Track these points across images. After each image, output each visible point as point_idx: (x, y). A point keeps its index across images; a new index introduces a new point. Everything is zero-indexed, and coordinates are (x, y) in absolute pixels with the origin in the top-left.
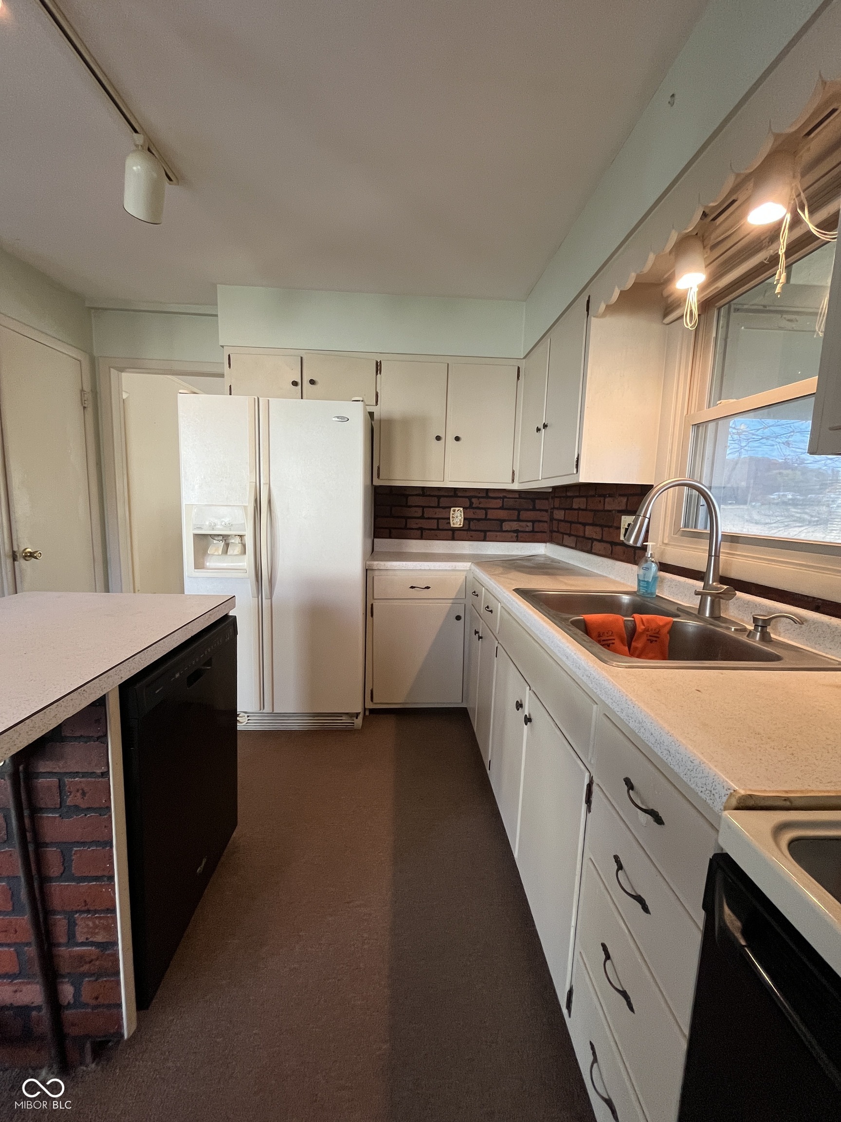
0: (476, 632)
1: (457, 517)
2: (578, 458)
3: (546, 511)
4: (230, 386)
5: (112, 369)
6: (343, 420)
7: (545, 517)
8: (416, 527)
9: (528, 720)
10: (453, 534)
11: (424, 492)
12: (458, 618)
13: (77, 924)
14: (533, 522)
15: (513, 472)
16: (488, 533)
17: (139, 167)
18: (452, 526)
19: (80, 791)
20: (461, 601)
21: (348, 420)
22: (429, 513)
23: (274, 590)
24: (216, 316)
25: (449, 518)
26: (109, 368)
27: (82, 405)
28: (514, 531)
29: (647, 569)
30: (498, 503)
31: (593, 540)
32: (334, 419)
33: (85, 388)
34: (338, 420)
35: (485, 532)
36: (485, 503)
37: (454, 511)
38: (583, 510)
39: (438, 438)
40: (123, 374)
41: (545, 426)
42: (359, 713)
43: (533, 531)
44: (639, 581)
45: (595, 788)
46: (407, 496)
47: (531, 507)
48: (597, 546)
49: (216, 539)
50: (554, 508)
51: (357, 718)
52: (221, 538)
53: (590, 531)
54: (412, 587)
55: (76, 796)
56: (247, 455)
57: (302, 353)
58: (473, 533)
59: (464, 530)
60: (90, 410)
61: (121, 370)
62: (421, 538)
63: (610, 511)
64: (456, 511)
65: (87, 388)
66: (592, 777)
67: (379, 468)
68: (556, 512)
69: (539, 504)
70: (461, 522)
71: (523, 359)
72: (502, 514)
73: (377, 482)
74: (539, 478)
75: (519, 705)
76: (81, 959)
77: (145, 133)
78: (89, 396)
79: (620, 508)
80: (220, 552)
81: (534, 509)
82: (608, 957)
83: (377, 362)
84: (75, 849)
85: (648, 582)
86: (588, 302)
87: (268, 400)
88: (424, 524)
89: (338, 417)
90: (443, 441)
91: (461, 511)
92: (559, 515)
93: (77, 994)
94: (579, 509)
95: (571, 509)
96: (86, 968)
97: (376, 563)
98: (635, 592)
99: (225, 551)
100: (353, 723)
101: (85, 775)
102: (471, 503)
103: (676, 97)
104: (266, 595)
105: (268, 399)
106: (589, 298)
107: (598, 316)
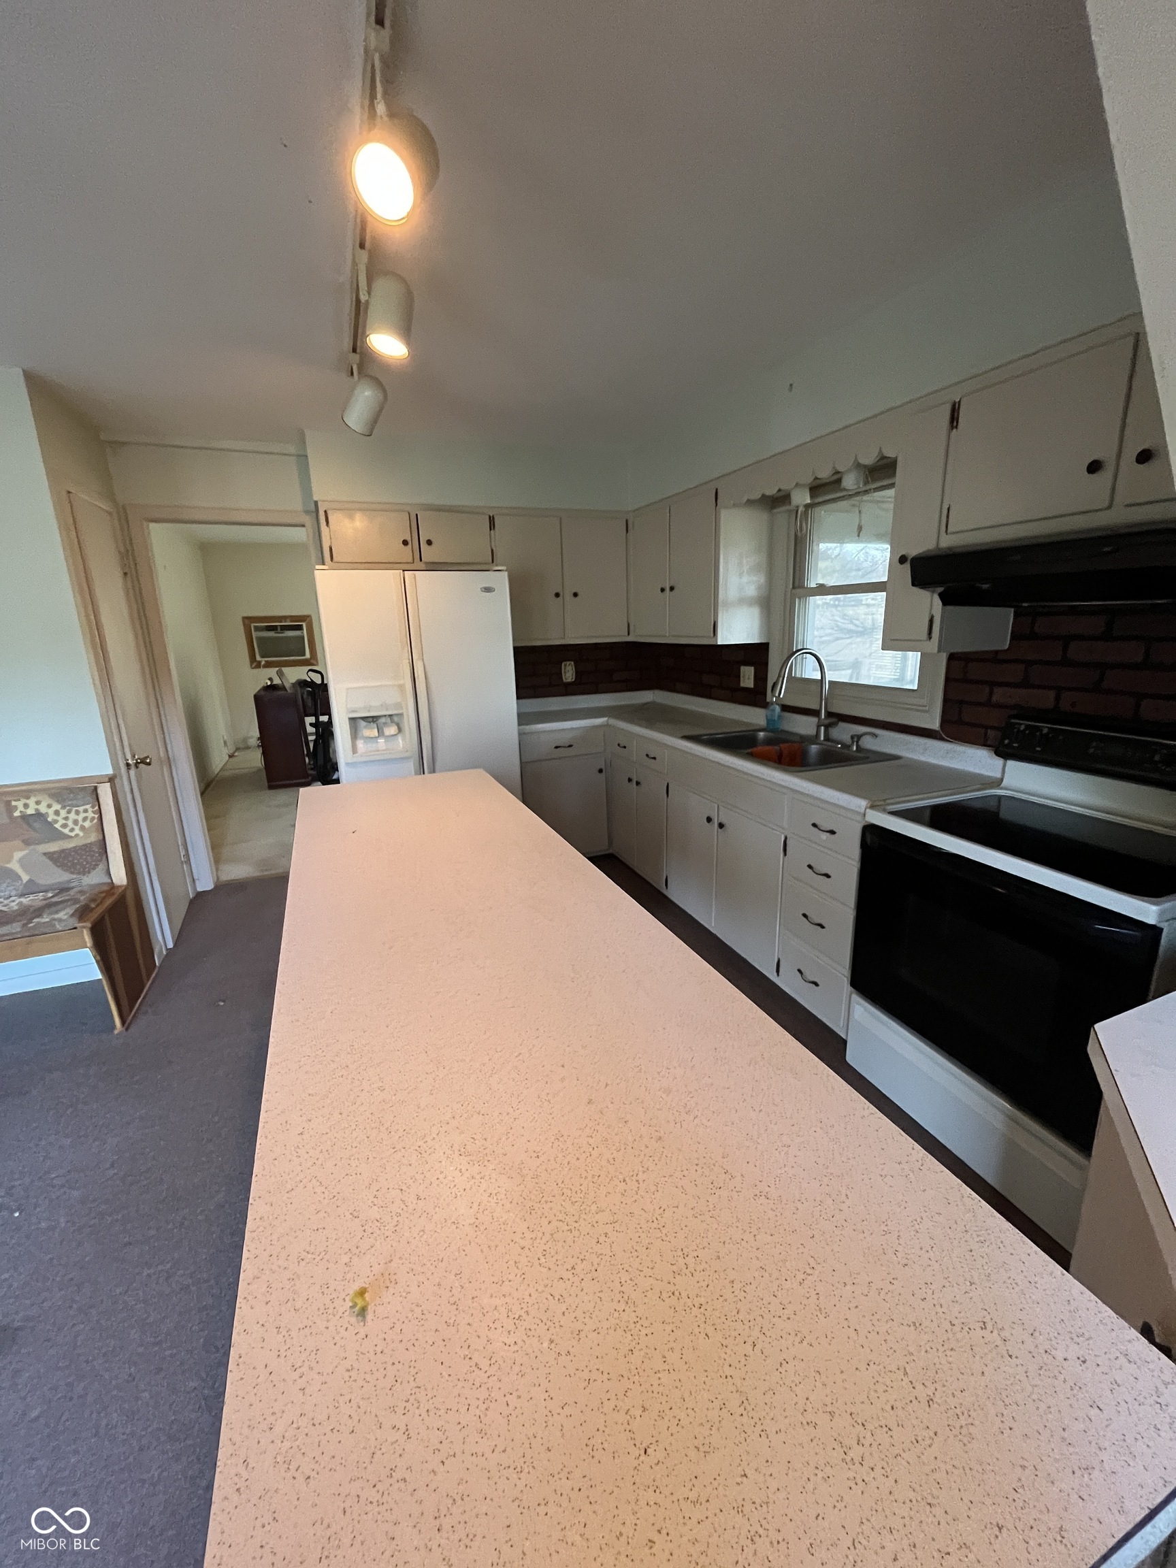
0: (630, 780)
1: (569, 672)
2: (715, 624)
4: (331, 548)
5: (141, 520)
6: (488, 591)
8: (528, 685)
9: (722, 826)
10: (567, 689)
12: (601, 771)
14: (641, 670)
15: (629, 626)
16: (600, 685)
18: (567, 681)
20: (603, 754)
21: (495, 590)
22: (540, 669)
25: (561, 673)
27: (123, 570)
28: (623, 681)
29: (774, 710)
30: (607, 654)
31: (712, 687)
32: (480, 590)
33: (121, 549)
34: (485, 591)
35: (597, 684)
36: (595, 656)
37: (565, 665)
38: (697, 659)
39: (557, 595)
41: (671, 588)
43: (641, 680)
44: (768, 720)
47: (637, 656)
48: (715, 692)
49: (368, 720)
53: (706, 679)
54: (556, 747)
57: (417, 509)
58: (588, 687)
59: (577, 684)
60: (129, 576)
63: (730, 663)
64: (568, 665)
66: (786, 837)
70: (572, 676)
71: (631, 513)
72: (612, 665)
74: (666, 635)
75: (710, 820)
79: (740, 662)
81: (641, 657)
83: (490, 517)
85: (774, 720)
86: (717, 495)
87: (414, 575)
88: (536, 681)
89: (483, 589)
90: (561, 597)
91: (572, 665)
92: (669, 662)
94: (692, 658)
95: (684, 657)
97: (525, 727)
98: (765, 728)
99: (380, 732)
102: (582, 656)
103: (795, 385)
106: (717, 489)
107: (726, 507)
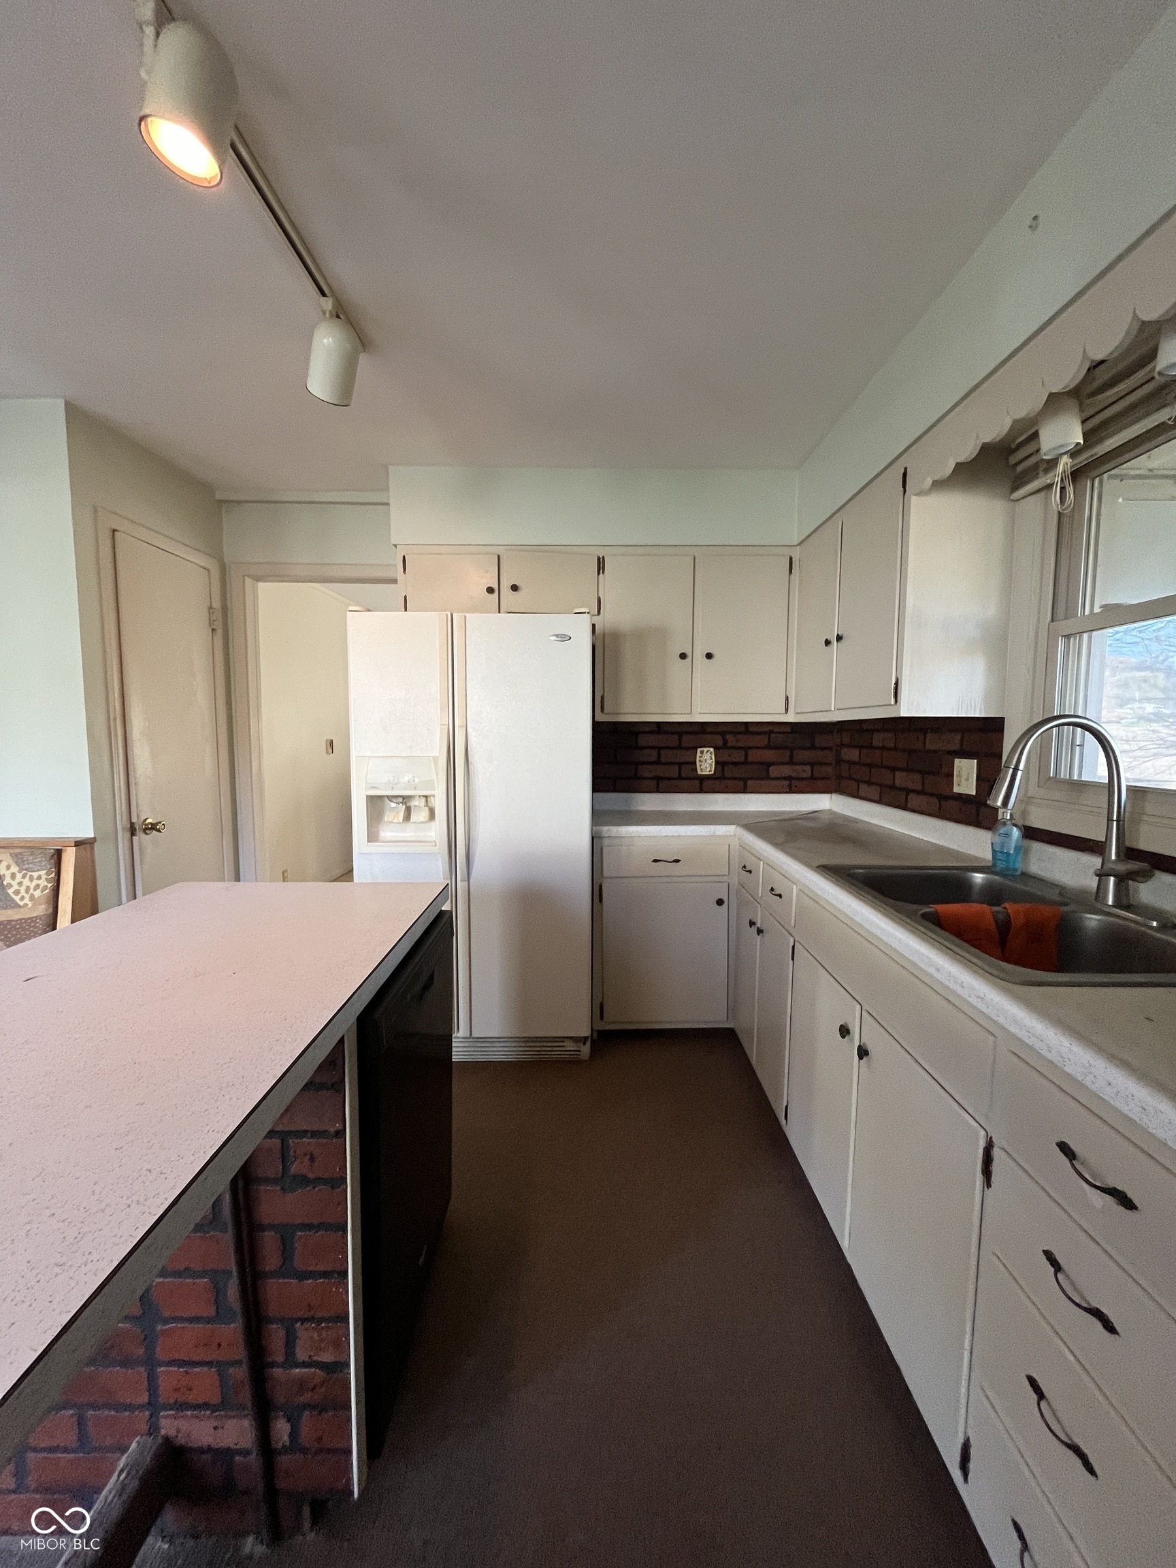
0: (752, 924)
1: (706, 761)
2: (897, 684)
3: (830, 749)
4: (405, 597)
5: (246, 578)
6: (565, 639)
7: (830, 757)
8: (650, 776)
9: (863, 1052)
10: (701, 784)
11: (660, 727)
12: (720, 902)
13: (297, 1337)
14: (812, 765)
15: (787, 698)
16: (749, 782)
17: (330, 339)
18: (699, 772)
19: (308, 1156)
20: (726, 878)
21: (570, 638)
22: (666, 756)
23: (472, 868)
24: (388, 504)
25: (696, 762)
26: (244, 576)
27: (210, 626)
28: (785, 778)
29: (1007, 835)
30: (763, 740)
31: (909, 791)
32: (551, 638)
33: (214, 605)
34: (557, 639)
35: (745, 780)
36: (744, 741)
37: (702, 752)
38: (889, 749)
39: (683, 656)
40: (261, 584)
41: (839, 638)
42: (588, 1037)
43: (812, 778)
44: (994, 851)
45: (996, 1152)
46: (637, 734)
47: (808, 745)
48: (914, 799)
49: (395, 801)
50: (842, 745)
51: (584, 1044)
52: (401, 800)
53: (901, 779)
54: (655, 861)
55: (302, 1163)
56: (435, 687)
57: (500, 550)
58: (729, 782)
59: (718, 778)
60: (219, 632)
61: (258, 579)
62: (658, 790)
63: (935, 752)
64: (705, 752)
65: (217, 604)
66: (991, 1138)
67: (602, 698)
68: (844, 750)
69: (820, 740)
70: (711, 768)
71: (797, 545)
72: (768, 755)
73: (600, 718)
74: (831, 708)
75: (844, 1031)
76: (302, 1385)
77: (334, 296)
78: (218, 615)
79: (952, 748)
80: (401, 820)
81: (813, 747)
82: (1041, 1395)
83: (599, 559)
84: (300, 1233)
85: (1008, 854)
86: (905, 475)
87: (465, 617)
88: (660, 771)
89: (557, 636)
90: (689, 659)
91: (711, 753)
92: (852, 754)
93: (293, 1435)
94: (883, 748)
95: (871, 747)
96: (306, 1398)
97: (605, 829)
98: (988, 867)
99: (407, 817)
100: (580, 1051)
101: (315, 1134)
102: (725, 742)
103: (1040, 219)
104: (462, 876)
105: (464, 614)
106: (906, 469)
107: (920, 493)
